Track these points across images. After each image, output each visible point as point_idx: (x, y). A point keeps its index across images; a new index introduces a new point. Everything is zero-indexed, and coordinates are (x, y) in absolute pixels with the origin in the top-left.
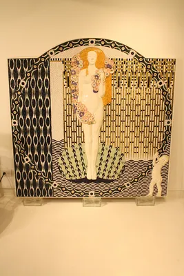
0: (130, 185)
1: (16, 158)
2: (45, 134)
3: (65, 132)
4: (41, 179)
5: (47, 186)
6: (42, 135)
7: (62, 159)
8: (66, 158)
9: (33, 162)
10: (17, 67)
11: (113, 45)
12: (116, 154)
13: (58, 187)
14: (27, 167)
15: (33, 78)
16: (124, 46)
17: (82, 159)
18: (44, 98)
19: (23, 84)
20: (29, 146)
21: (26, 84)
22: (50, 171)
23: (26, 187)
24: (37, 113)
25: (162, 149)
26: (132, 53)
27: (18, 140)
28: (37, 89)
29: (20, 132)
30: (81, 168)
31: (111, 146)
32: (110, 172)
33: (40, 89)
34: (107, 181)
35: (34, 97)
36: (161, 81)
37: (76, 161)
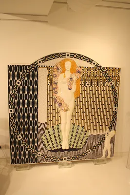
0: (91, 151)
1: (12, 137)
2: (33, 119)
3: (47, 117)
4: (30, 151)
5: (34, 155)
6: (31, 119)
7: (45, 136)
8: (47, 135)
9: (24, 139)
10: (14, 71)
11: (82, 58)
12: (82, 131)
13: (42, 155)
14: (20, 143)
15: (26, 79)
16: (89, 59)
17: (59, 135)
18: (33, 93)
19: (19, 83)
20: (22, 128)
21: (20, 83)
22: (36, 144)
23: (18, 157)
24: (28, 104)
25: (111, 126)
26: (94, 64)
27: (13, 123)
28: (28, 87)
29: (15, 118)
30: (58, 141)
31: (79, 126)
32: (78, 143)
33: (31, 87)
34: (76, 150)
35: (26, 93)
36: (112, 82)
37: (55, 137)
